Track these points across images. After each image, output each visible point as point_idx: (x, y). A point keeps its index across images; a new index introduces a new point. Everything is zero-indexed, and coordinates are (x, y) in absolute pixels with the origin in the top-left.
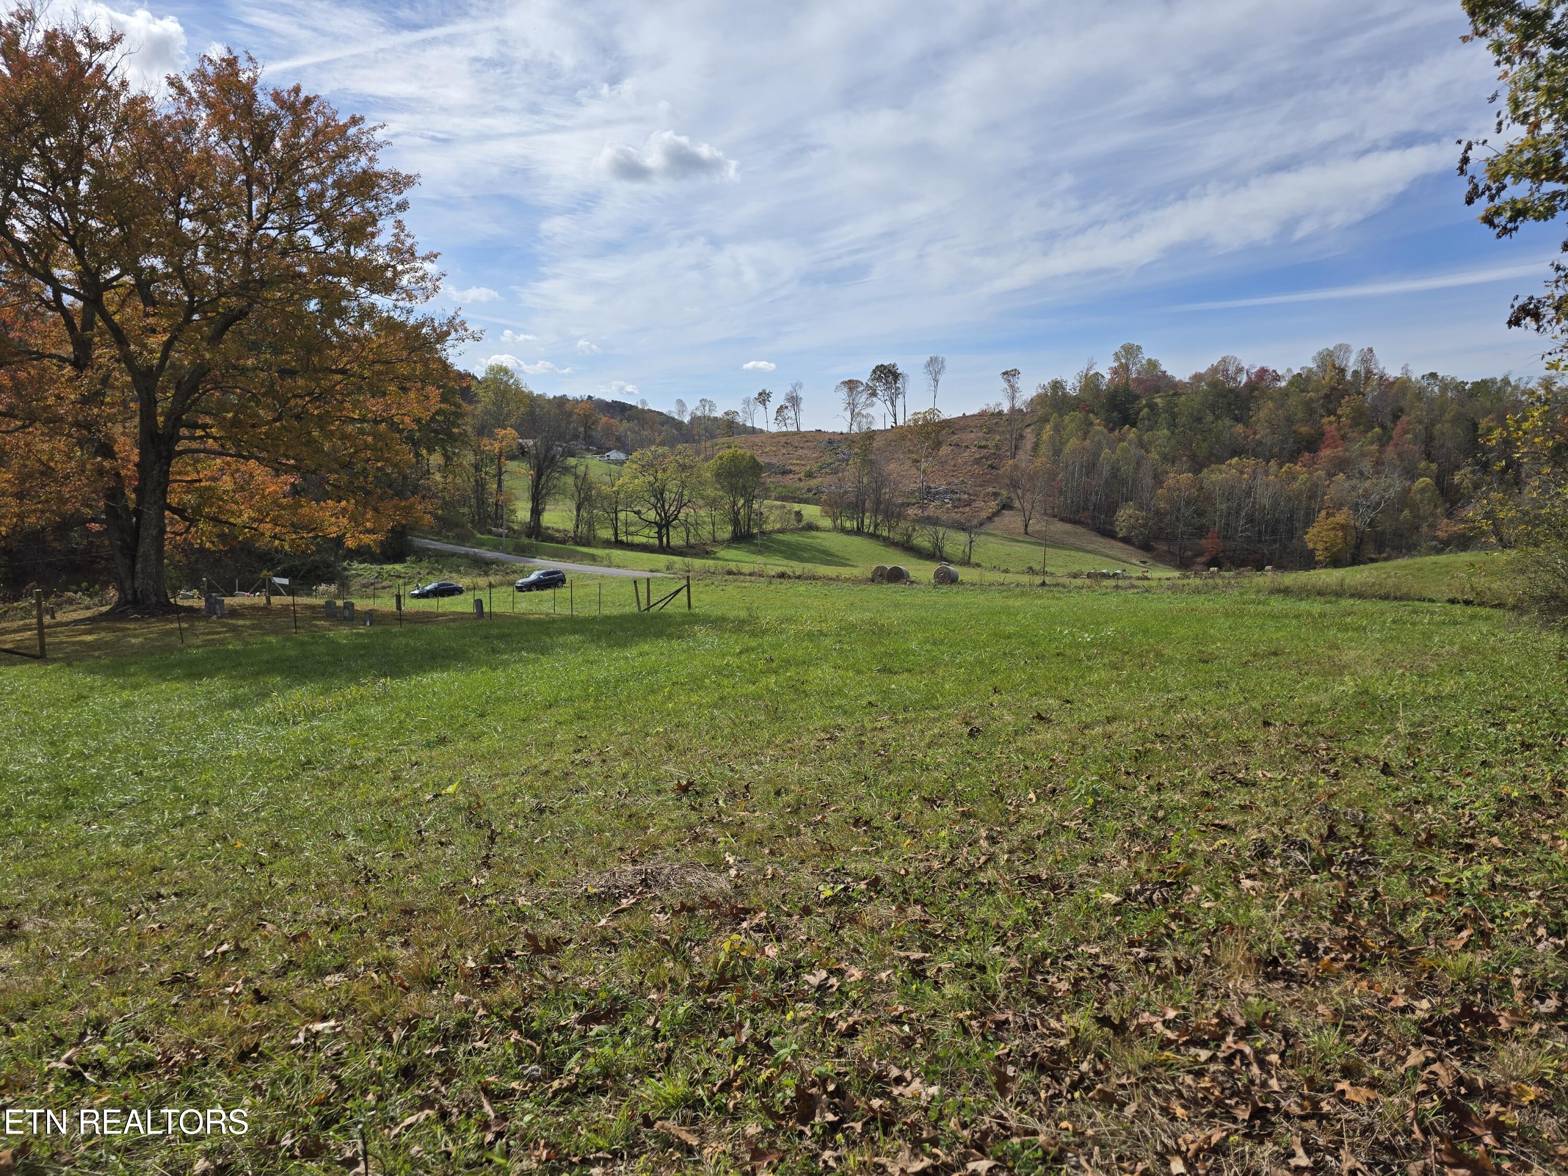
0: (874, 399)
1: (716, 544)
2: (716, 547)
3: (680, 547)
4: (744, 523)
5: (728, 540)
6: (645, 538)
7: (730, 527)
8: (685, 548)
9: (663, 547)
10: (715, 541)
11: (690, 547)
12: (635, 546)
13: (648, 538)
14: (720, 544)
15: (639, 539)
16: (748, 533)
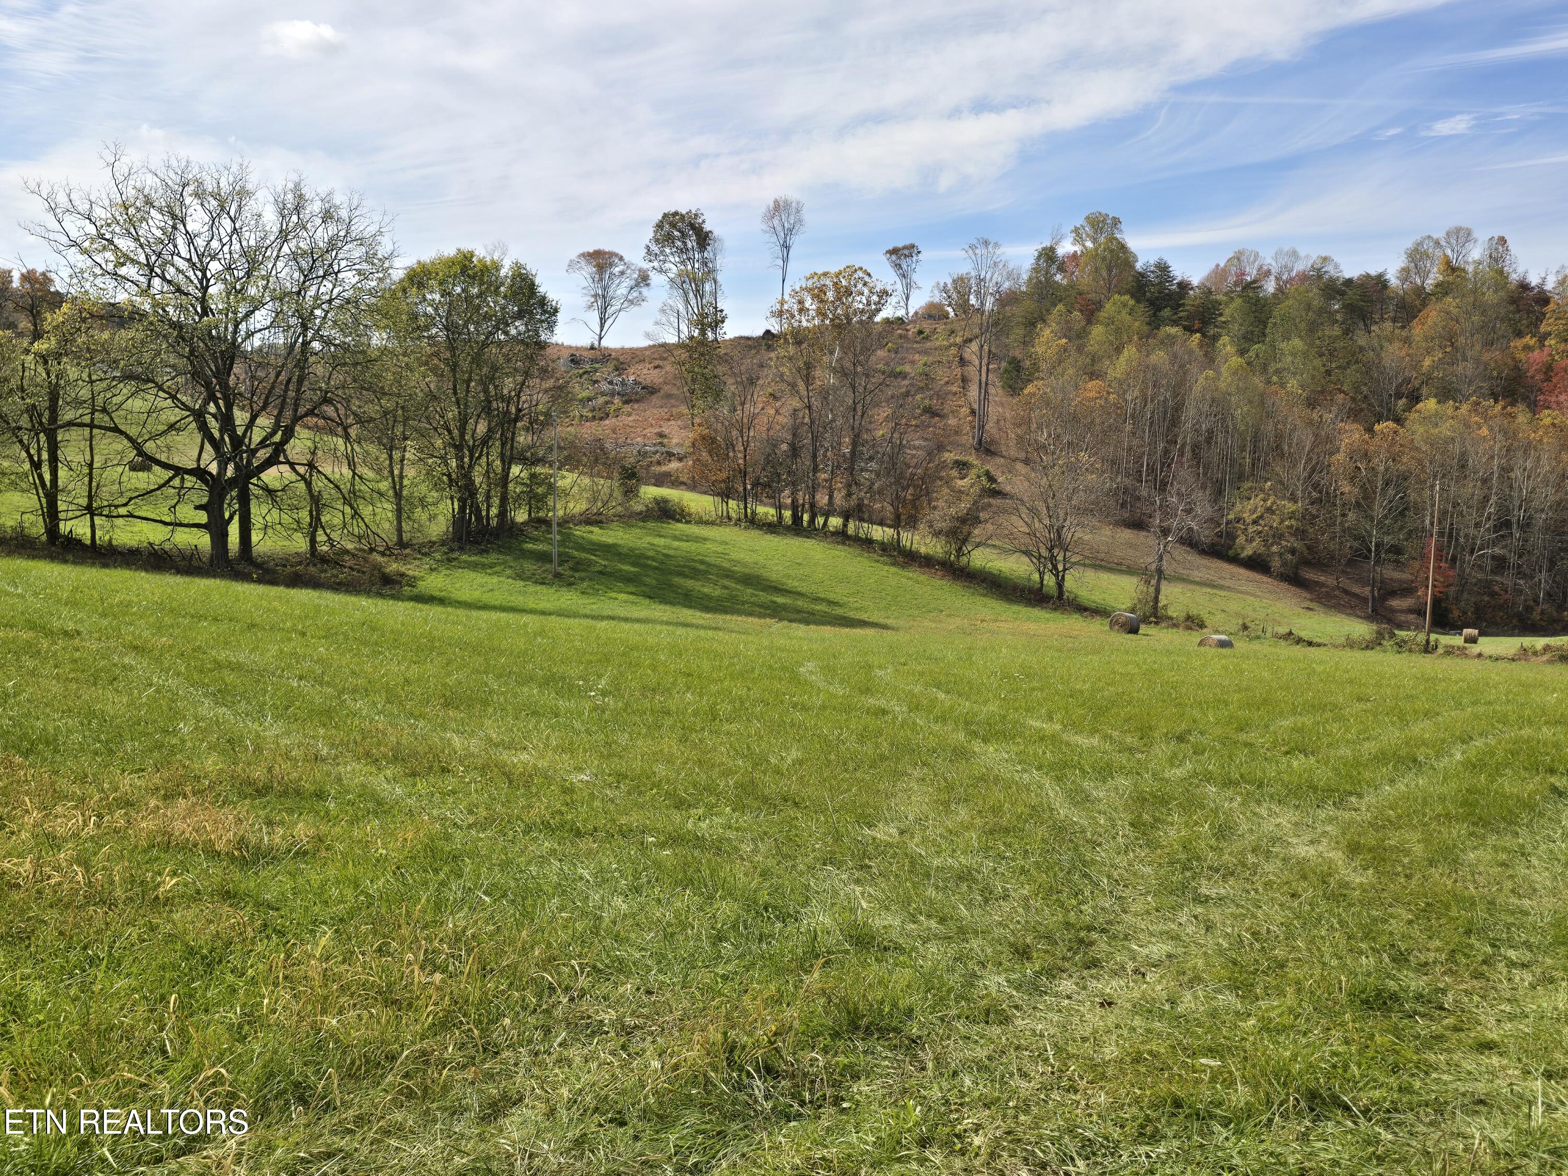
0: (645, 291)
1: (408, 551)
2: (410, 563)
3: (287, 560)
4: (489, 491)
5: (443, 543)
6: (160, 527)
7: (449, 501)
8: (308, 565)
9: (228, 562)
10: (401, 544)
11: (324, 559)
12: (121, 553)
13: (170, 528)
14: (419, 552)
15: (135, 529)
16: (503, 520)
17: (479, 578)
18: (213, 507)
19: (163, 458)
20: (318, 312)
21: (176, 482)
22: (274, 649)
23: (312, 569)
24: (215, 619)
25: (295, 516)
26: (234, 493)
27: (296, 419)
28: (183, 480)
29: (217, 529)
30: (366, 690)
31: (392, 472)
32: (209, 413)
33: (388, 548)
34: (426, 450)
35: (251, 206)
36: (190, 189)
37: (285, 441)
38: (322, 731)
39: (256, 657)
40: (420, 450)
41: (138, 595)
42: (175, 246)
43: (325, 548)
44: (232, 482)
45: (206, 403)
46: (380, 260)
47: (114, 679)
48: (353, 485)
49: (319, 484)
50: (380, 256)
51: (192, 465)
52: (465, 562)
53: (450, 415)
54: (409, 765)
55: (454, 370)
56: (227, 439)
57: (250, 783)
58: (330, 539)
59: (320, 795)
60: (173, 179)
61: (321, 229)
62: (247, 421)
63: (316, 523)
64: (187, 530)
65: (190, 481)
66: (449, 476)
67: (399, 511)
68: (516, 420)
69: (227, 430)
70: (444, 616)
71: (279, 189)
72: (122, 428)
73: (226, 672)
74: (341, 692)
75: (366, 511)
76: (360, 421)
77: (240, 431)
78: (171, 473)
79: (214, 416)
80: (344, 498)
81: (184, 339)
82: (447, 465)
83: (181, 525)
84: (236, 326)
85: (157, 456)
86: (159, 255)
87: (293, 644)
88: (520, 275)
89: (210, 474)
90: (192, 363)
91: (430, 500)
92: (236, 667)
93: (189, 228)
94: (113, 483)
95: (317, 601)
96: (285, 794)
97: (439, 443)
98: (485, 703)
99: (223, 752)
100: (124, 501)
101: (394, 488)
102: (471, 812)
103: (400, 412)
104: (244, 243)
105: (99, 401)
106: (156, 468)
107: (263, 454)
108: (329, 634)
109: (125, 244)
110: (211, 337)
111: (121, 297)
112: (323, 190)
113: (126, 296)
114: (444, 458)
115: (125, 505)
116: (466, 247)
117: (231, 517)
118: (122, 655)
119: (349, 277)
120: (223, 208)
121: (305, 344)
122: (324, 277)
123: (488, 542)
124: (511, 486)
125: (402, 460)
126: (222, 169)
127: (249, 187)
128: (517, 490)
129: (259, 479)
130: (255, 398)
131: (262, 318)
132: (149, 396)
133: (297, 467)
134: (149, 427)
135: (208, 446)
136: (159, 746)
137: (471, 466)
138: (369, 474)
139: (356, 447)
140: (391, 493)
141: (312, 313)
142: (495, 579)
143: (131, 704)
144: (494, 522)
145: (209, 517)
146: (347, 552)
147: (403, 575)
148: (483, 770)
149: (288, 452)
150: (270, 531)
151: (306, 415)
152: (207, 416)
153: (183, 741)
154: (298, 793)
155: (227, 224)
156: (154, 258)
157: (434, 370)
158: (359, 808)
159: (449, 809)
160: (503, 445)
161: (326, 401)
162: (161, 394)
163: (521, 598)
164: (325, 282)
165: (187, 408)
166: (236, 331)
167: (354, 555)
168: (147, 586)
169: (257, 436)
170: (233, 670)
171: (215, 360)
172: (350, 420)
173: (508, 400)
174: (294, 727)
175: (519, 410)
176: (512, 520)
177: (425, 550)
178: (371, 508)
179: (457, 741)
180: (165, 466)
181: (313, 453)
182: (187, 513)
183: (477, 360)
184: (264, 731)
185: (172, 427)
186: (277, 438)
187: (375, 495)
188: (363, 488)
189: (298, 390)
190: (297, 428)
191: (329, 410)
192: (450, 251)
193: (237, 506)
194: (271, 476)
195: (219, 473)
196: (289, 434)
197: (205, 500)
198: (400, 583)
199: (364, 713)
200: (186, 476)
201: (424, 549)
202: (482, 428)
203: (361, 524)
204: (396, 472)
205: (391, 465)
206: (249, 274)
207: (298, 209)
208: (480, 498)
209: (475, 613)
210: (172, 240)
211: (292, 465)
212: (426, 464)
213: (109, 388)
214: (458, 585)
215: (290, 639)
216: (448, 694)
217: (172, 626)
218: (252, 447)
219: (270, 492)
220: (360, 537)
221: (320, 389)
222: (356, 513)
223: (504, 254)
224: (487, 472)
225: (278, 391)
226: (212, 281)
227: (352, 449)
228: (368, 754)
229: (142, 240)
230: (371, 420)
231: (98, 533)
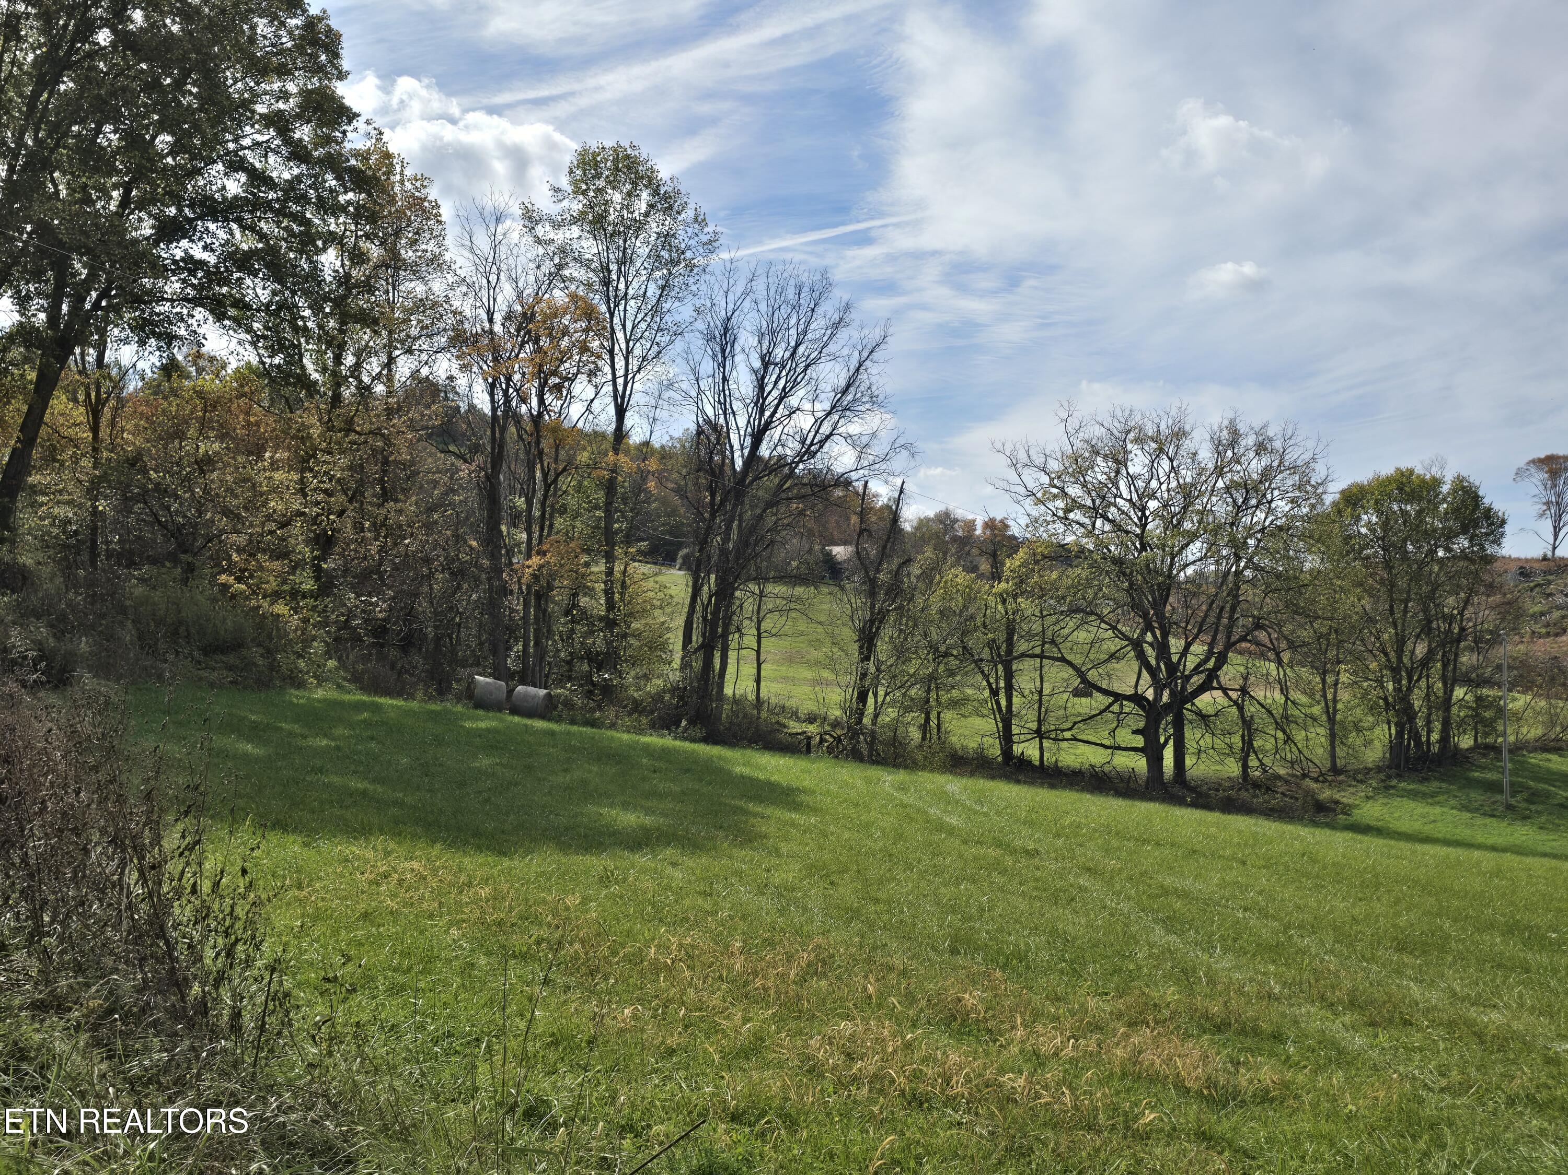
1: (1342, 777)
2: (1344, 790)
3: (1220, 785)
4: (1429, 715)
5: (1379, 769)
6: (1101, 750)
7: (1386, 727)
8: (1240, 789)
9: (1163, 783)
10: (1336, 770)
11: (1256, 785)
12: (1065, 774)
13: (1110, 751)
14: (1354, 779)
15: (1078, 752)
16: (1445, 746)
17: (1420, 808)
18: (1149, 732)
19: (1104, 685)
20: (1251, 542)
21: (1116, 708)
22: (1216, 878)
23: (1244, 794)
24: (1158, 844)
25: (1228, 741)
26: (1169, 718)
27: (1229, 646)
28: (1122, 706)
29: (1153, 753)
30: (1313, 927)
31: (1324, 696)
32: (1146, 642)
33: (1322, 774)
34: (1362, 672)
35: (1188, 445)
36: (1131, 436)
37: (1218, 667)
38: (1272, 968)
39: (1199, 885)
40: (1355, 673)
41: (1087, 817)
42: (1118, 488)
43: (1257, 773)
44: (1168, 707)
45: (1143, 633)
46: (1313, 486)
47: (1072, 900)
48: (1285, 709)
49: (1251, 709)
50: (1313, 483)
51: (1130, 691)
52: (1405, 790)
53: (1386, 636)
54: (1367, 1013)
55: (1391, 592)
56: (1162, 666)
57: (1206, 1016)
58: (1262, 764)
59: (1278, 1037)
60: (1117, 427)
61: (1254, 461)
62: (1181, 649)
63: (1248, 748)
64: (1124, 753)
65: (1128, 706)
66: (1385, 699)
67: (1332, 736)
68: (1459, 641)
69: (1163, 658)
70: (1386, 850)
71: (1215, 428)
72: (1068, 658)
73: (1172, 899)
74: (1287, 927)
75: (1299, 736)
76: (1292, 646)
77: (1175, 659)
78: (1111, 699)
79: (1151, 645)
80: (1277, 723)
81: (1124, 574)
82: (1382, 687)
83: (1119, 748)
84: (1173, 559)
85: (1099, 684)
86: (1103, 498)
87: (1235, 872)
88: (1463, 488)
89: (1147, 700)
90: (1131, 595)
91: (1365, 725)
92: (1184, 895)
93: (1131, 471)
94: (1060, 707)
95: (1254, 828)
96: (1243, 1032)
97: (1374, 665)
98: (1443, 949)
99: (1177, 982)
100: (1069, 725)
101: (1328, 712)
102: (1443, 1075)
103: (1333, 636)
104: (1181, 481)
105: (1049, 634)
106: (1096, 694)
107: (1197, 680)
108: (1269, 864)
109: (1074, 491)
110: (1149, 571)
111: (1070, 539)
112: (1257, 426)
113: (1074, 537)
114: (1380, 682)
115: (1070, 729)
116: (1404, 465)
117: (1166, 742)
118: (1077, 876)
119: (1282, 506)
120: (1161, 450)
121: (1238, 573)
122: (1257, 507)
123: (1429, 769)
124: (1455, 710)
125: (1336, 683)
126: (1162, 413)
127: (1187, 428)
128: (1462, 714)
129: (1193, 704)
130: (1189, 627)
131: (1195, 549)
132: (1091, 628)
133: (1230, 693)
134: (1092, 656)
135: (1145, 673)
136: (1117, 971)
137: (1410, 690)
138: (1303, 699)
139: (1288, 670)
140: (1324, 718)
141: (1245, 543)
142: (1438, 810)
143: (1089, 925)
144: (1435, 749)
145: (1145, 741)
146: (1278, 777)
147: (1337, 802)
148: (1451, 1025)
149: (1222, 679)
150: (1203, 756)
151: (1239, 641)
152: (1145, 645)
153: (1139, 968)
154: (1256, 1032)
155: (1165, 464)
156: (1098, 502)
157: (1370, 592)
158: (1319, 1055)
159: (1417, 1067)
160: (1445, 666)
161: (1258, 626)
162: (1103, 625)
163: (1468, 832)
164: (1258, 512)
165: (1126, 638)
166: (1172, 564)
167: (1287, 782)
168: (1093, 808)
169: (1191, 662)
170: (1179, 897)
171: (1152, 593)
172: (1284, 645)
173: (1450, 619)
174: (1244, 960)
175: (1462, 629)
176: (1456, 746)
177: (1360, 777)
178: (1303, 733)
179: (1416, 991)
180: (1106, 692)
181: (1246, 678)
182: (1126, 737)
183: (1416, 577)
184: (1217, 962)
185: (1112, 656)
186: (1211, 664)
187: (1309, 721)
188: (1297, 712)
189: (1231, 618)
190: (1230, 654)
191: (1262, 636)
192: (1387, 470)
193: (1171, 731)
194: (1205, 701)
195: (1155, 699)
196: (1222, 660)
197: (1141, 725)
198: (1334, 810)
199: (1313, 950)
200: (1125, 702)
201: (1360, 775)
202: (1421, 650)
203: (1294, 749)
204: (1330, 696)
205: (1324, 690)
206: (1185, 508)
207: (1233, 444)
208: (1420, 723)
209: (1419, 847)
210: (1116, 484)
211: (1225, 691)
212: (1361, 687)
213: (1058, 622)
214: (1396, 815)
215: (1231, 868)
216: (1400, 936)
217: (1118, 849)
218: (1187, 673)
219: (1203, 717)
220: (1292, 763)
221: (1253, 616)
222: (1289, 738)
223: (1442, 468)
224: (1428, 695)
225: (1211, 619)
226: (1150, 519)
227: (1285, 674)
228: (1323, 998)
229: (1089, 486)
230: (1305, 644)
231: (1046, 755)
